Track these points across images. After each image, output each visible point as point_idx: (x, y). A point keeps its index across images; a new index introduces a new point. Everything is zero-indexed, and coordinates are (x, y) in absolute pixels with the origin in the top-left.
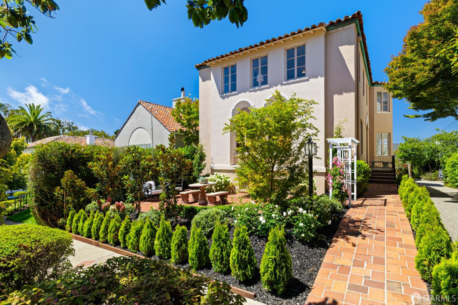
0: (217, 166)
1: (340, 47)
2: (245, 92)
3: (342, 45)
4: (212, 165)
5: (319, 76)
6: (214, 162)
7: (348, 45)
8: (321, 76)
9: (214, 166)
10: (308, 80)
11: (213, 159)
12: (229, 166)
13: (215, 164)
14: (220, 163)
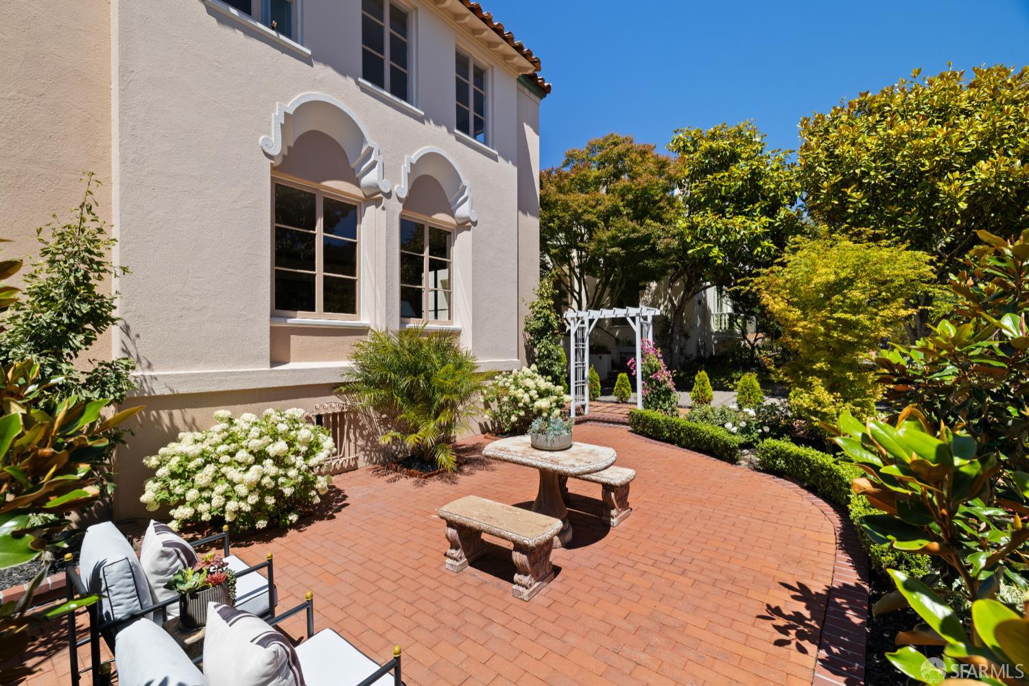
1: (525, 125)
3: (527, 123)
5: (510, 160)
7: (533, 130)
8: (513, 164)
9: (147, 373)
10: (495, 158)
11: (133, 334)
12: (267, 368)
13: (154, 367)
14: (197, 359)
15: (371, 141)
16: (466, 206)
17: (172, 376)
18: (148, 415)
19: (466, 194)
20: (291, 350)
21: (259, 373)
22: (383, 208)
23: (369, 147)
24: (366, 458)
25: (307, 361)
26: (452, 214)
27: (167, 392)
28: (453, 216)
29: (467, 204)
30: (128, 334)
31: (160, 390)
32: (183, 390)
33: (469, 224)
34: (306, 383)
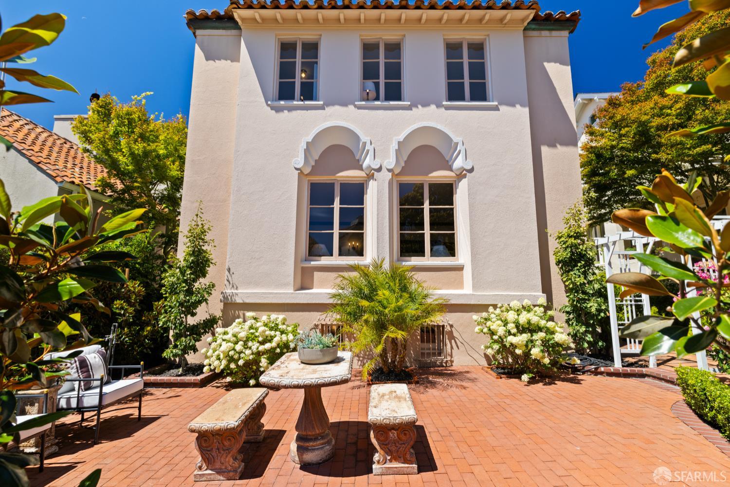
0: (244, 294)
1: (545, 64)
2: (344, 104)
3: (549, 61)
4: (229, 291)
5: (517, 104)
6: (235, 279)
7: (560, 64)
8: (522, 105)
9: (236, 291)
10: (496, 109)
11: (231, 273)
12: (292, 291)
13: (239, 287)
14: (257, 284)
15: (364, 138)
16: (460, 159)
17: (244, 293)
18: (235, 312)
19: (458, 149)
20: (315, 281)
21: (288, 293)
22: (376, 180)
23: (363, 143)
24: (360, 362)
25: (321, 288)
26: (450, 169)
27: (242, 302)
28: (451, 170)
29: (460, 157)
30: (229, 272)
31: (239, 300)
32: (248, 301)
33: (464, 172)
34: (314, 302)
